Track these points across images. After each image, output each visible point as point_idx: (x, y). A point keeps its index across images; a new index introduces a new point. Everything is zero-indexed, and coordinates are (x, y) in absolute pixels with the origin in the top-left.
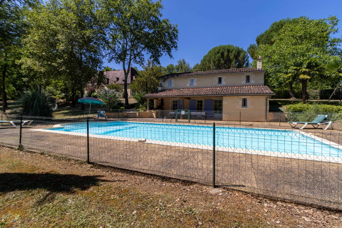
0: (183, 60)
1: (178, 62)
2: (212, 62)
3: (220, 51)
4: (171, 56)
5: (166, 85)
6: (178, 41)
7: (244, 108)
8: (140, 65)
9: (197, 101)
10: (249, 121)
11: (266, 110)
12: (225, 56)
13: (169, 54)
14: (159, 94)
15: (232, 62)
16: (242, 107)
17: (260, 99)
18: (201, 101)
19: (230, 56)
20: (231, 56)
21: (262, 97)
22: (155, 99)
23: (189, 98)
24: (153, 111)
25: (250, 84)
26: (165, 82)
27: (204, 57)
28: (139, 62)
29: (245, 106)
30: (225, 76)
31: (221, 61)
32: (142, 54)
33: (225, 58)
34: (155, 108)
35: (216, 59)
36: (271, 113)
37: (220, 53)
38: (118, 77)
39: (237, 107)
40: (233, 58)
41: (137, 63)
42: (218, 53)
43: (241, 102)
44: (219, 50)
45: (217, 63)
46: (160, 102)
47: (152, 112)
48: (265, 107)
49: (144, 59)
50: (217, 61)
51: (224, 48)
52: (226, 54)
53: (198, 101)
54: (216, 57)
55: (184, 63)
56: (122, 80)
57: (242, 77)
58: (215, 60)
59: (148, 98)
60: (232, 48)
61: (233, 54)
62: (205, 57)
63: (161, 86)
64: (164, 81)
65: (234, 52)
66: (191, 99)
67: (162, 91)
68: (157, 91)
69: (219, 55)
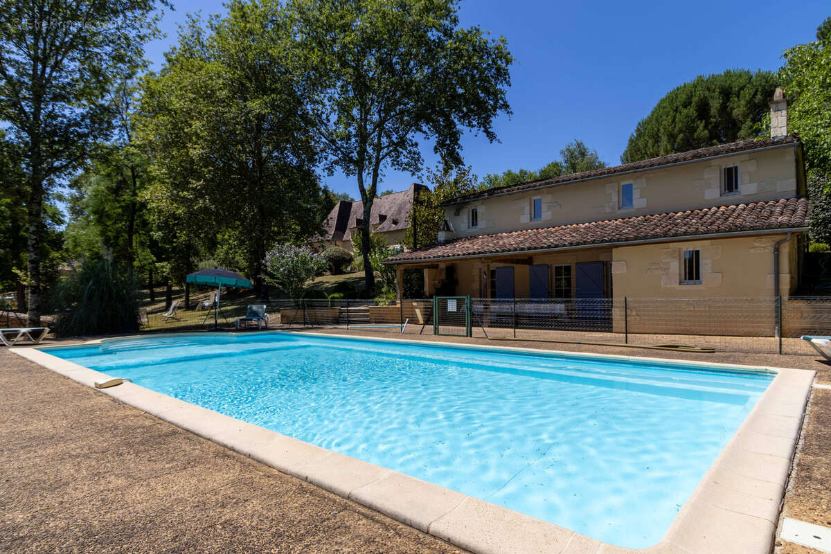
0: (579, 145)
1: (562, 152)
2: (664, 139)
3: (695, 99)
4: (491, 136)
5: (462, 225)
6: (510, 86)
7: (691, 287)
8: (413, 174)
9: (554, 268)
10: (706, 335)
11: (777, 291)
12: (713, 111)
13: (485, 131)
14: (439, 251)
15: (740, 129)
16: (680, 283)
17: (753, 250)
18: (568, 269)
19: (732, 109)
20: (734, 111)
21: (757, 243)
22: (429, 267)
23: (528, 260)
24: (415, 304)
25: (737, 197)
26: (461, 214)
27: (639, 123)
28: (408, 164)
29: (691, 278)
30: (644, 180)
31: (695, 131)
32: (413, 143)
33: (715, 117)
34: (428, 295)
35: (679, 125)
36: (800, 304)
37: (693, 104)
38: (383, 213)
39: (662, 283)
40: (745, 116)
41: (404, 169)
42: (686, 104)
43: (676, 267)
44: (690, 97)
45: (682, 140)
46: (443, 276)
47: (413, 308)
48: (770, 279)
49: (418, 154)
50: (681, 131)
51: (706, 85)
52: (715, 104)
53: (556, 267)
54: (677, 120)
55: (583, 154)
56: (392, 222)
57: (706, 176)
58: (677, 129)
59: (398, 264)
60: (742, 81)
61: (743, 102)
62: (643, 125)
63: (448, 229)
64: (457, 214)
65: (747, 94)
66: (535, 263)
67: (447, 242)
68: (434, 244)
69: (692, 111)
